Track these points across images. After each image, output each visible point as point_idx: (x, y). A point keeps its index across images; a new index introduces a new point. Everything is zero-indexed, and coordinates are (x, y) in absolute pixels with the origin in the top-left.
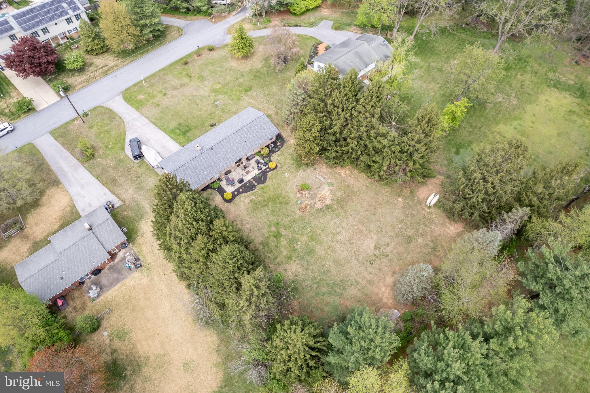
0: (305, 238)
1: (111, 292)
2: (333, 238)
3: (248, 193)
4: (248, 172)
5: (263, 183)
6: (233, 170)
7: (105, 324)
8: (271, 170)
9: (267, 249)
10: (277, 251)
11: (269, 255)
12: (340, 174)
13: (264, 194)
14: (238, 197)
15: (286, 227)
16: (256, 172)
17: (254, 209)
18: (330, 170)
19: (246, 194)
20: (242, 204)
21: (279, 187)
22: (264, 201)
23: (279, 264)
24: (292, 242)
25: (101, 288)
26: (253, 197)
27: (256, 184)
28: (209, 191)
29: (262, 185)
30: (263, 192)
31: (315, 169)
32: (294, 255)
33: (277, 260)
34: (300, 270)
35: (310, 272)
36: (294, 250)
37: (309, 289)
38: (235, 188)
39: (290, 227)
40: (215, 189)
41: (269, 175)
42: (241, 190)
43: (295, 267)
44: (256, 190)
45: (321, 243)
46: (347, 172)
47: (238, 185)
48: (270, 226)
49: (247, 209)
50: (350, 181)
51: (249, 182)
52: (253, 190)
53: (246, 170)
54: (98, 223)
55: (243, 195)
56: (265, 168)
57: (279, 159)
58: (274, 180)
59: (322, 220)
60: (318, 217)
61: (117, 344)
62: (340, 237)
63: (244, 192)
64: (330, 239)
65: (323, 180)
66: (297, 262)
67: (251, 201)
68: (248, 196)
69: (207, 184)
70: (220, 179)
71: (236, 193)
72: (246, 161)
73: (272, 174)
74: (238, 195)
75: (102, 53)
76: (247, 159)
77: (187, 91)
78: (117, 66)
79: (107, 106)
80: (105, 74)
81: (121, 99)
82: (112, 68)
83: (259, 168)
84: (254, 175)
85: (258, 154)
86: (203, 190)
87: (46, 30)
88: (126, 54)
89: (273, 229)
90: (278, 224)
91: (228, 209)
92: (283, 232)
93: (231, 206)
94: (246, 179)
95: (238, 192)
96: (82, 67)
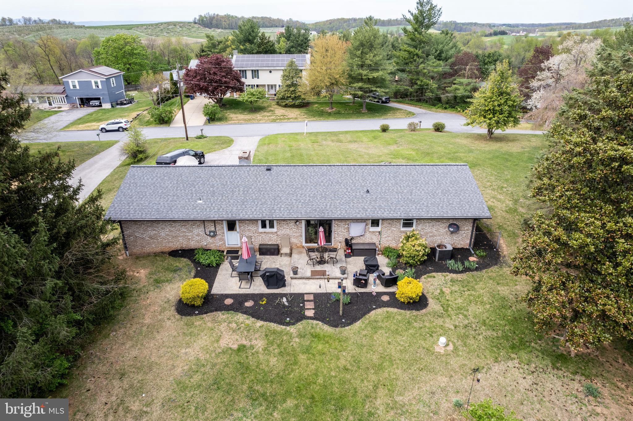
3: (260, 323)
4: (316, 275)
5: (335, 325)
6: (285, 250)
8: (394, 302)
13: (302, 358)
14: (221, 315)
16: (345, 286)
19: (249, 320)
20: (204, 340)
21: (379, 368)
22: (281, 379)
26: (259, 344)
27: (310, 313)
28: (185, 261)
29: (326, 328)
30: (307, 350)
38: (244, 289)
40: (197, 263)
41: (377, 314)
42: (249, 304)
44: (292, 329)
47: (257, 287)
49: (199, 364)
51: (298, 298)
52: (281, 322)
53: (319, 268)
55: (241, 317)
56: (381, 289)
57: (447, 291)
58: (380, 337)
63: (255, 313)
67: (242, 348)
68: (248, 329)
69: (193, 244)
70: (234, 253)
71: (229, 301)
72: (341, 254)
73: (388, 317)
74: (228, 308)
75: (293, 106)
76: (348, 243)
77: (353, 146)
78: (296, 118)
79: (233, 138)
80: (274, 121)
81: (258, 139)
82: (289, 119)
83: (360, 281)
84: (332, 287)
85: (388, 252)
86: (175, 254)
87: (255, 74)
88: (319, 115)
91: (155, 328)
93: (174, 324)
94: (297, 287)
95: (239, 303)
96: (257, 109)
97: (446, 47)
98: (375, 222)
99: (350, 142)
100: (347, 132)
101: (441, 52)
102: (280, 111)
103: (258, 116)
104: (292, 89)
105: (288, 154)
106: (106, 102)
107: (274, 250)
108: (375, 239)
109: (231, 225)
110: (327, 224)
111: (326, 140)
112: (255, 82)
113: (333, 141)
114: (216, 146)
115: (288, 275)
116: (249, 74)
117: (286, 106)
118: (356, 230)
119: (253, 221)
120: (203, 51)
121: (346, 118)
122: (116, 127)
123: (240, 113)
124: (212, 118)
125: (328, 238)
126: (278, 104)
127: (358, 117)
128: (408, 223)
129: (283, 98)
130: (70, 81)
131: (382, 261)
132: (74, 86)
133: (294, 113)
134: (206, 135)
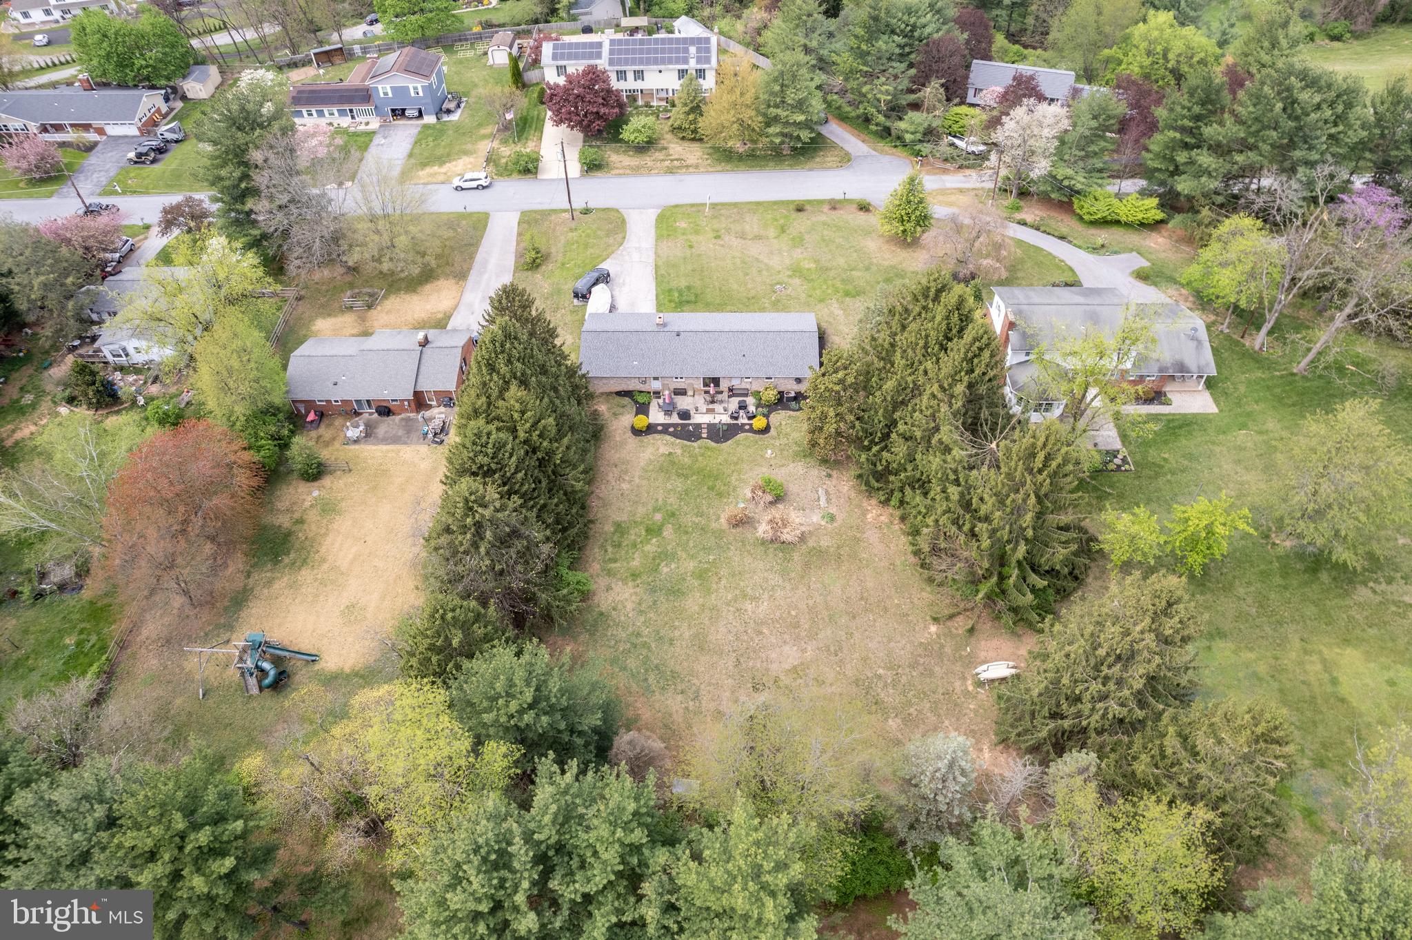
0: (691, 565)
1: (374, 447)
2: (735, 599)
3: (678, 441)
4: (708, 411)
5: (717, 442)
6: (690, 393)
7: (327, 481)
8: (752, 430)
9: (615, 538)
10: (627, 552)
11: (610, 549)
12: (864, 513)
13: (700, 458)
14: (657, 436)
15: (680, 529)
16: (726, 419)
17: (661, 469)
18: (853, 495)
19: (673, 439)
20: (650, 450)
21: (736, 464)
22: (690, 468)
23: (610, 573)
24: (665, 556)
25: (369, 433)
26: (679, 452)
27: (704, 435)
28: (627, 400)
29: (713, 443)
30: (702, 455)
31: (829, 476)
32: (644, 577)
33: (613, 565)
34: (630, 606)
35: (642, 619)
36: (655, 570)
37: (613, 642)
38: (668, 420)
39: (687, 533)
40: (636, 402)
41: (741, 436)
42: (671, 430)
43: (627, 595)
44: (695, 444)
45: (708, 592)
46: (882, 518)
47: (675, 419)
48: (656, 510)
49: (651, 462)
50: (872, 536)
51: (698, 426)
52: (689, 441)
53: (711, 406)
54: (439, 344)
55: (668, 437)
56: (746, 421)
57: (784, 422)
58: (740, 449)
59: (748, 560)
60: (749, 552)
61: (312, 516)
62: (749, 606)
63: (674, 435)
64: (730, 597)
65: (823, 502)
66: (638, 590)
67: (670, 454)
68: (672, 444)
69: (630, 388)
70: (657, 394)
71: (660, 428)
72: (726, 394)
73: (746, 438)
74: (660, 432)
75: (693, 140)
76: (731, 390)
77: (755, 249)
78: (697, 167)
79: (625, 213)
80: (670, 171)
81: (653, 215)
82: (687, 167)
83: (734, 416)
84: (718, 419)
85: (754, 395)
86: (619, 394)
87: (639, 75)
88: (727, 157)
89: (658, 517)
90: (673, 514)
91: (623, 443)
92: (668, 532)
93: (632, 441)
94: (698, 419)
95: (665, 429)
96: (646, 146)
98: (747, 378)
99: (755, 236)
102: (677, 148)
103: (647, 160)
104: (691, 117)
106: (428, 114)
107: (683, 393)
108: (748, 386)
109: (656, 378)
110: (717, 379)
111: (728, 230)
112: (639, 85)
113: (736, 232)
114: (611, 245)
115: (692, 411)
116: (630, 76)
117: (683, 138)
118: (735, 381)
119: (670, 377)
122: (474, 184)
124: (593, 167)
125: (717, 385)
126: (672, 133)
127: (776, 165)
128: (769, 378)
129: (680, 128)
130: (380, 87)
131: (750, 402)
132: (386, 94)
133: (693, 153)
134: (591, 205)
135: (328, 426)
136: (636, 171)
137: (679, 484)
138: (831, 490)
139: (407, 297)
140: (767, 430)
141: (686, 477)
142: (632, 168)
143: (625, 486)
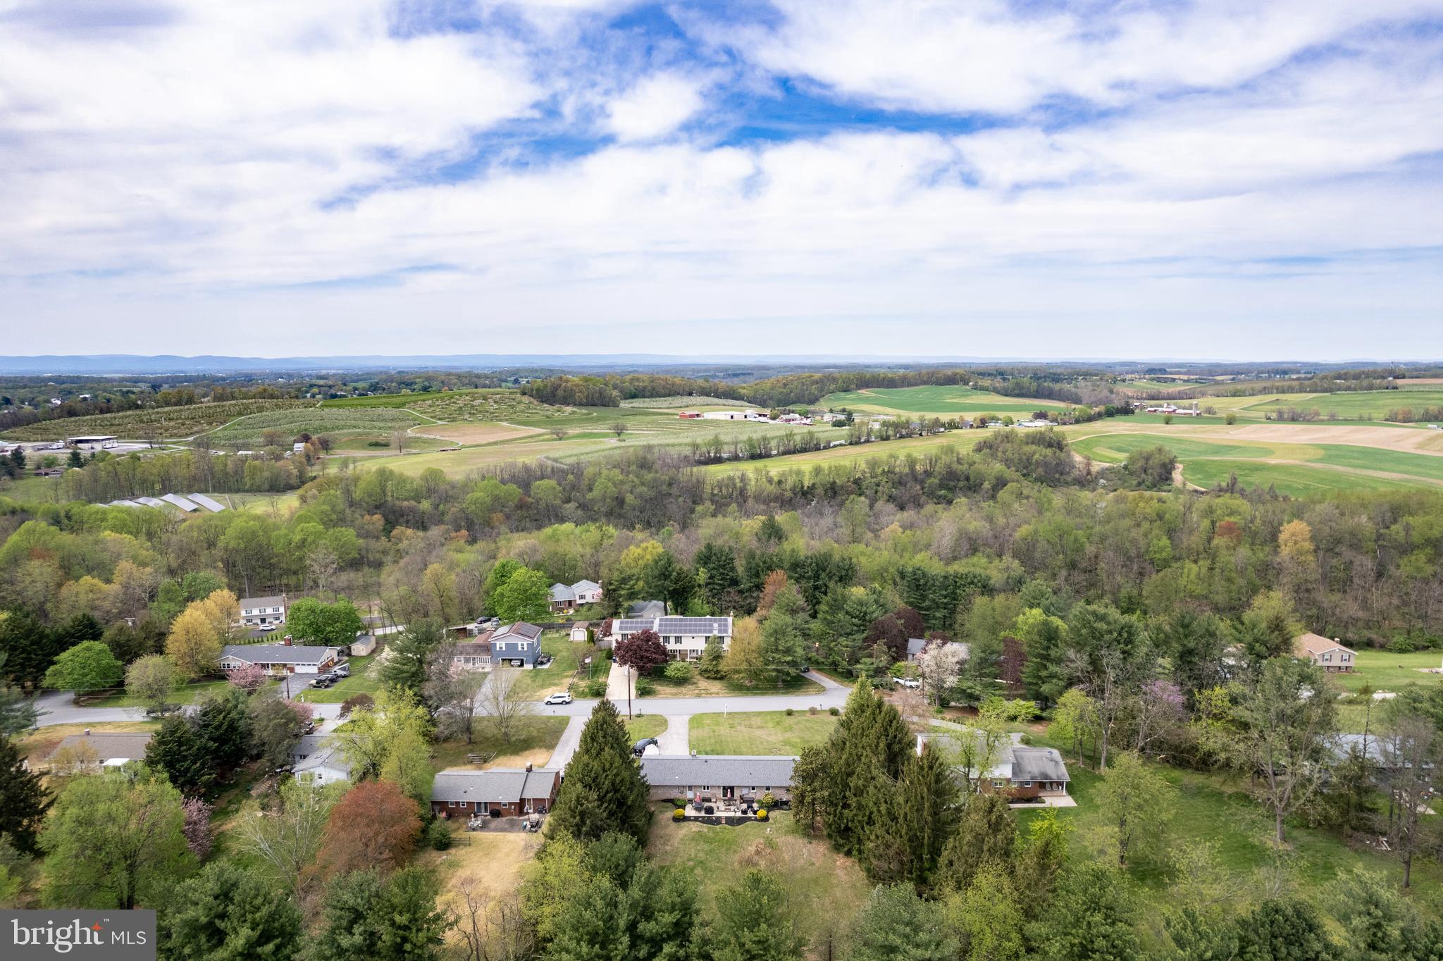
1: (488, 833)
3: (705, 825)
4: (726, 810)
5: (732, 826)
6: (714, 799)
7: (453, 851)
8: (756, 819)
12: (835, 861)
13: (720, 834)
14: (690, 822)
15: (705, 869)
16: (739, 814)
17: (693, 839)
18: (827, 852)
19: (701, 824)
20: (686, 829)
21: (745, 836)
22: (713, 838)
25: (484, 826)
26: (706, 831)
27: (724, 822)
28: (669, 804)
29: (729, 826)
30: (722, 832)
31: (810, 843)
38: (698, 814)
39: (711, 871)
40: (676, 805)
41: (749, 822)
42: (700, 819)
44: (717, 827)
47: (703, 814)
48: (689, 860)
49: (686, 835)
50: (841, 873)
51: (719, 819)
52: (713, 825)
53: (728, 807)
54: (540, 771)
55: (698, 823)
56: (752, 815)
58: (747, 829)
61: (442, 869)
63: (703, 822)
67: (700, 831)
68: (701, 826)
69: (672, 797)
70: (690, 801)
71: (692, 818)
72: (738, 802)
73: (752, 824)
74: (692, 820)
75: (715, 678)
76: (741, 797)
77: (759, 733)
78: (717, 693)
79: (667, 717)
80: (699, 696)
81: (687, 718)
82: (711, 694)
83: (744, 812)
84: (731, 814)
85: (759, 802)
86: (664, 801)
87: (678, 640)
88: (739, 689)
89: (691, 863)
90: (702, 862)
91: (667, 826)
92: (698, 871)
93: (673, 825)
94: (717, 814)
95: (696, 819)
96: (681, 681)
97: (871, 609)
98: (753, 788)
99: (758, 727)
100: (760, 714)
101: (865, 613)
102: (703, 684)
103: (683, 690)
104: (714, 663)
105: (713, 741)
106: (528, 663)
107: (709, 800)
108: (753, 795)
109: (690, 788)
110: (732, 788)
111: (740, 724)
112: (678, 647)
113: (746, 726)
114: (657, 729)
115: (715, 809)
116: (672, 640)
117: (708, 678)
118: (745, 791)
119: (700, 786)
120: (611, 584)
121: (763, 694)
122: (560, 700)
123: (667, 685)
124: (644, 692)
125: (732, 794)
126: (700, 674)
127: (773, 694)
128: (768, 789)
129: (706, 671)
130: (498, 643)
131: (755, 806)
132: (501, 648)
133: (716, 686)
134: (643, 713)
135: (454, 822)
136: (675, 695)
137: (706, 847)
138: (812, 850)
139: (512, 757)
140: (766, 819)
141: (711, 843)
142: (672, 694)
143: (668, 848)
